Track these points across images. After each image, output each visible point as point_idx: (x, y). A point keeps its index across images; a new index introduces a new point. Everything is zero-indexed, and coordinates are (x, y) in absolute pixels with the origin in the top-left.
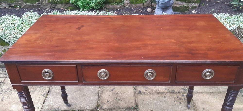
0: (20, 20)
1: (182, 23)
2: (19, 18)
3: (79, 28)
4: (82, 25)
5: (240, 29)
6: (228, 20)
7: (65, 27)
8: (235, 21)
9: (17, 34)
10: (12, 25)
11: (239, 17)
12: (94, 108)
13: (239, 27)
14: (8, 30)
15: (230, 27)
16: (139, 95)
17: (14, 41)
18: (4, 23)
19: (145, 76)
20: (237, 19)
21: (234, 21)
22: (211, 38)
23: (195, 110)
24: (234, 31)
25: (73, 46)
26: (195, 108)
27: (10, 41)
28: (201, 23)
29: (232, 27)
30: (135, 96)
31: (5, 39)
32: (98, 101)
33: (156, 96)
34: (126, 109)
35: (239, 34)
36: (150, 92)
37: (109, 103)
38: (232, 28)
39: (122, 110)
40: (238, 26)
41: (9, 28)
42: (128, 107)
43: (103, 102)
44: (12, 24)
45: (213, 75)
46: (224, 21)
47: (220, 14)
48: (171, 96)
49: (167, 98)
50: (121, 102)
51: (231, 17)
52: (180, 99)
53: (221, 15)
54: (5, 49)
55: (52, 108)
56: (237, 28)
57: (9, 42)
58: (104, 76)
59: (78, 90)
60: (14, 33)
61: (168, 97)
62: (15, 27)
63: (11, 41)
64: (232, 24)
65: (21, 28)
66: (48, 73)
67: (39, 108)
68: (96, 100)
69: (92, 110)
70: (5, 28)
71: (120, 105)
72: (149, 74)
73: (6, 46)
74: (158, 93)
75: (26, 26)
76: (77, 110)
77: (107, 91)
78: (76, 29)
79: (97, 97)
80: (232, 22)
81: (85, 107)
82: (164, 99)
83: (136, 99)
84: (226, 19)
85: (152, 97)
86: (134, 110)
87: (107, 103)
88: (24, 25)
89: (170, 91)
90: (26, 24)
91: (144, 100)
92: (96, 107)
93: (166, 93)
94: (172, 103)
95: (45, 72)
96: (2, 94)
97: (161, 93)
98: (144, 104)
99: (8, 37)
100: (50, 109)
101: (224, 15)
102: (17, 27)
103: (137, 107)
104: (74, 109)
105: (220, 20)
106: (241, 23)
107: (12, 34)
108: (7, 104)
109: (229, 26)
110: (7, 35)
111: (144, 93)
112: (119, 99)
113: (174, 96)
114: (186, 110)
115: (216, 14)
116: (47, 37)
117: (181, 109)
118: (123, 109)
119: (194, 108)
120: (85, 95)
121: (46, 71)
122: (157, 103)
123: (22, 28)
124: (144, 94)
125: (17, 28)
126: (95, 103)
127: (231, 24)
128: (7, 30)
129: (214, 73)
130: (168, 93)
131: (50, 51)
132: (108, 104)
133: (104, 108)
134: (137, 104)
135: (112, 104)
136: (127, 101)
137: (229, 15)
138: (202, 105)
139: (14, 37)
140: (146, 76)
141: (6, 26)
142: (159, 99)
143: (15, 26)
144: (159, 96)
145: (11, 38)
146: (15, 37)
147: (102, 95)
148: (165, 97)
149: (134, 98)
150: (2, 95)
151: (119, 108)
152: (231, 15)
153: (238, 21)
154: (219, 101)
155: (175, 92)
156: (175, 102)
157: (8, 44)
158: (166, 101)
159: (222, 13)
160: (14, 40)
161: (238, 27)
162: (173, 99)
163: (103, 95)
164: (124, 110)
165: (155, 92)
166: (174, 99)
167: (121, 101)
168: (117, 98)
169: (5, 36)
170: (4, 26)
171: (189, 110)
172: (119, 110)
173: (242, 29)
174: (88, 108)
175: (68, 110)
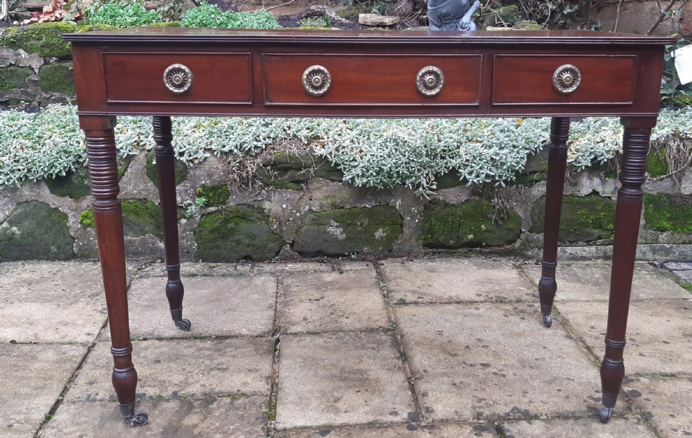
2: (32, 115)
5: (682, 139)
9: (25, 151)
12: (264, 333)
13: (679, 136)
16: (400, 307)
19: (418, 84)
23: (566, 330)
24: (664, 144)
26: (566, 326)
30: (386, 309)
32: (275, 321)
33: (451, 307)
34: (361, 332)
35: (680, 154)
36: (434, 301)
37: (309, 322)
38: (658, 134)
39: (351, 333)
40: (674, 131)
42: (367, 328)
43: (290, 321)
48: (494, 308)
49: (482, 310)
52: (523, 311)
56: (671, 136)
58: (318, 83)
59: (213, 301)
61: (486, 309)
62: (21, 134)
65: (40, 135)
67: (89, 335)
68: (268, 318)
69: (256, 337)
71: (344, 324)
74: (458, 303)
76: (211, 336)
77: (301, 301)
79: (271, 313)
81: (235, 331)
82: (476, 312)
83: (392, 313)
85: (438, 310)
86: (386, 332)
87: (304, 322)
89: (491, 298)
91: (414, 315)
92: (269, 331)
93: (481, 302)
94: (498, 319)
97: (466, 302)
98: (416, 322)
103: (394, 327)
104: (201, 334)
107: (12, 149)
111: (416, 303)
112: (338, 315)
113: (503, 307)
114: (539, 329)
117: (526, 328)
119: (563, 327)
120: (235, 310)
122: (456, 319)
123: (43, 134)
124: (414, 305)
125: (28, 137)
126: (265, 324)
130: (485, 302)
132: (307, 323)
133: (294, 331)
134: (393, 323)
135: (318, 323)
136: (365, 317)
138: (586, 322)
139: (16, 159)
142: (460, 312)
144: (458, 308)
146: (18, 161)
147: (287, 310)
148: (477, 309)
149: (385, 312)
151: (342, 331)
155: (506, 300)
156: (508, 316)
158: (480, 315)
160: (14, 169)
161: (674, 134)
162: (503, 312)
163: (289, 309)
164: (357, 334)
165: (446, 301)
167: (347, 318)
168: (332, 314)
171: (549, 331)
172: (341, 334)
173: (684, 139)
174: (244, 332)
175: (182, 338)
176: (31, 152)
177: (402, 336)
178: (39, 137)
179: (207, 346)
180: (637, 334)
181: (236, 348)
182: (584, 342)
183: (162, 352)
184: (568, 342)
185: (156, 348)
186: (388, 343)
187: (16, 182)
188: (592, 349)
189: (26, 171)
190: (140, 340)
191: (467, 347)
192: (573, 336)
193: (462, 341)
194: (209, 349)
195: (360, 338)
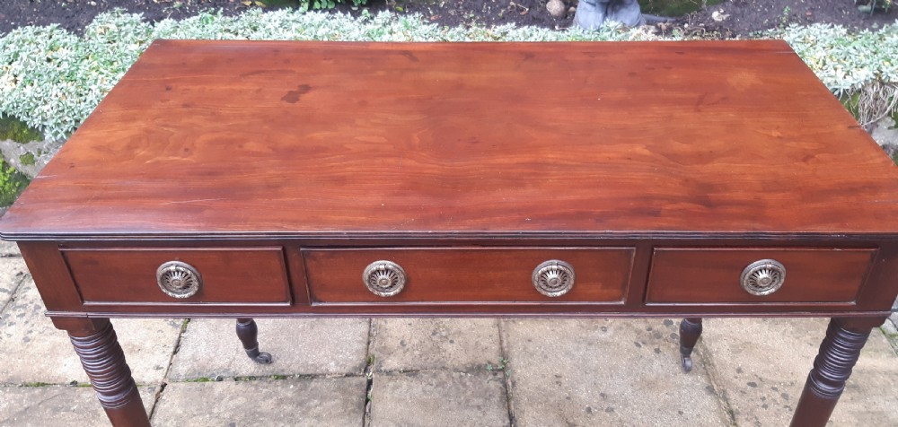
0: (77, 46)
1: (675, 76)
2: (74, 39)
3: (292, 97)
4: (304, 83)
5: (882, 84)
6: (840, 51)
7: (240, 92)
8: (865, 56)
9: (69, 98)
10: (48, 64)
11: (881, 38)
12: (355, 368)
13: (880, 78)
14: (35, 85)
15: (845, 78)
16: (514, 321)
17: (58, 125)
18: (22, 59)
19: (536, 284)
20: (871, 48)
21: (862, 54)
22: (779, 137)
23: (707, 374)
24: (859, 91)
25: (272, 172)
26: (708, 367)
27: (45, 123)
28: (744, 78)
29: (855, 76)
30: (498, 325)
31: (25, 118)
32: (369, 343)
33: (573, 324)
34: (466, 373)
35: (878, 102)
37: (408, 350)
38: (854, 79)
39: (454, 374)
40: (876, 74)
41: (40, 75)
42: (473, 365)
43: (385, 348)
44: (49, 60)
45: (783, 280)
46: (824, 54)
47: (812, 28)
48: (624, 326)
49: (610, 332)
50: (450, 346)
51: (850, 39)
52: (658, 336)
53: (818, 33)
54: (28, 153)
55: (204, 367)
56: (870, 81)
57: (40, 129)
58: (385, 284)
60: (57, 96)
61: (615, 330)
62: (61, 73)
63: (51, 124)
64: (854, 65)
65: (84, 77)
66: (180, 274)
67: (158, 368)
68: (361, 338)
69: (347, 375)
70: (23, 74)
71: (447, 356)
72: (551, 276)
73: (31, 143)
75: (101, 70)
76: (294, 375)
78: (282, 99)
80: (853, 57)
81: (322, 365)
82: (603, 336)
83: (504, 335)
84: (832, 48)
85: (558, 330)
86: (495, 374)
87: (401, 351)
88: (95, 64)
90: (103, 60)
91: (529, 341)
92: (361, 365)
94: (628, 351)
95: (169, 273)
96: (24, 319)
98: (532, 355)
99: (36, 110)
100: (199, 373)
101: (827, 31)
102: (68, 71)
103: (504, 364)
104: (283, 370)
105: (811, 48)
106: (887, 64)
107: (53, 97)
108: (45, 356)
109: (844, 73)
110: (32, 104)
112: (442, 336)
113: (635, 325)
114: (676, 374)
115: (800, 25)
116: (173, 134)
117: (660, 371)
118: (456, 370)
119: (704, 368)
121: (173, 268)
122: (578, 349)
123: (87, 75)
125: (70, 77)
126: (357, 351)
127: (851, 64)
128: (32, 85)
129: (783, 275)
131: (187, 194)
132: (405, 352)
133: (388, 369)
134: (504, 355)
135: (417, 353)
136: (472, 343)
137: (844, 31)
138: (733, 358)
139: (60, 109)
140: (541, 284)
141: (29, 69)
142: (584, 335)
143: (61, 69)
144: (582, 326)
145: (48, 113)
146: (63, 111)
147: (383, 323)
148: (604, 329)
149: (496, 330)
150: (27, 322)
151: (444, 368)
152: (853, 32)
153: (875, 53)
154: (793, 344)
156: (640, 346)
157: (37, 134)
158: (607, 343)
159: (818, 24)
160: (59, 121)
161: (874, 77)
162: (633, 337)
163: (386, 322)
164: (461, 376)
166: (634, 334)
167: (452, 342)
168: (434, 334)
169: (27, 108)
170: (20, 68)
171: (688, 379)
172: (443, 375)
173: (887, 84)
174: (333, 368)
175: (261, 378)
176: (76, 99)
177: (514, 384)
178: (84, 80)
179: (289, 394)
180: (792, 383)
181: (323, 398)
182: (726, 399)
183: (238, 407)
184: (708, 401)
185: (232, 398)
186: (496, 399)
187: (65, 137)
188: (736, 416)
189: (73, 123)
190: (213, 380)
191: (589, 410)
192: (715, 387)
193: (584, 396)
194: (291, 401)
195: (464, 385)
